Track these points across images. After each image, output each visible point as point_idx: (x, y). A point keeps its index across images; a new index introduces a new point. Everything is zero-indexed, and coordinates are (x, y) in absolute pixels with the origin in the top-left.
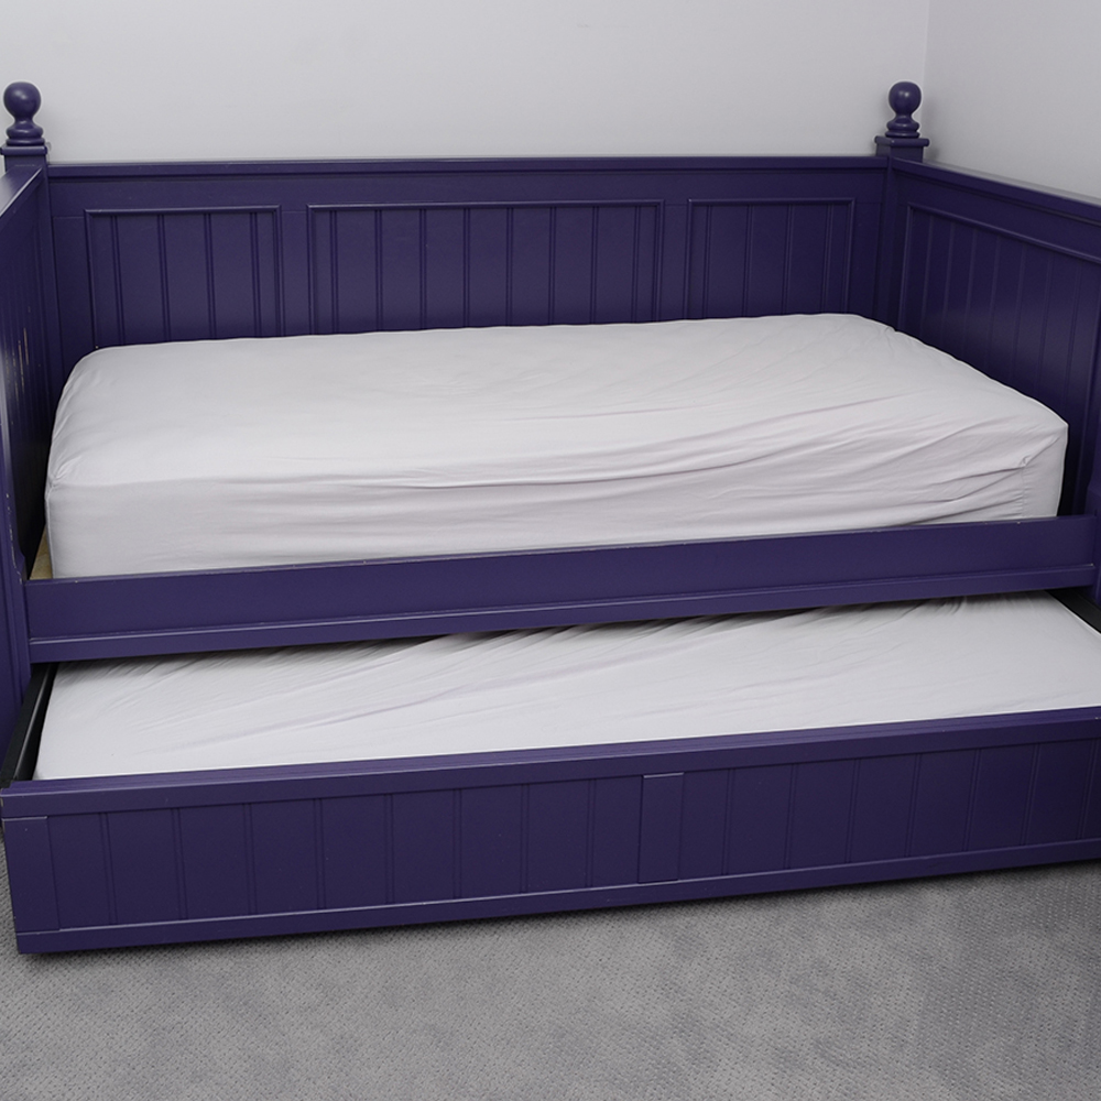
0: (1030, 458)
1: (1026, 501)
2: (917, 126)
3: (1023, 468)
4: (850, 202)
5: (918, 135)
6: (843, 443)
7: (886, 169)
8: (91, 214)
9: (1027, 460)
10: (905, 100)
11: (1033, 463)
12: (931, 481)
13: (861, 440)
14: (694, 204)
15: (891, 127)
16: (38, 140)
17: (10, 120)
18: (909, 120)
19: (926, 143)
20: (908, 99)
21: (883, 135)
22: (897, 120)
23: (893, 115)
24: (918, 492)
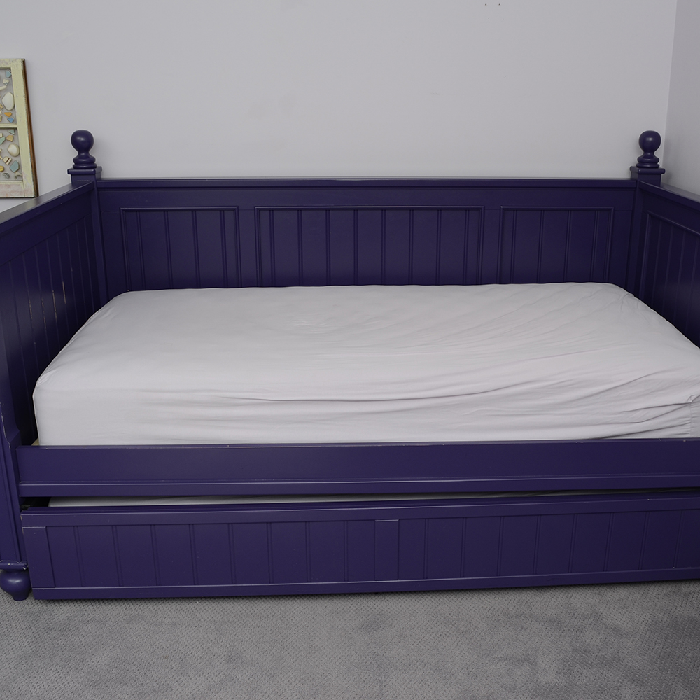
0: (695, 397)
1: (693, 425)
2: (658, 160)
3: (691, 403)
4: (611, 209)
5: (659, 166)
6: (559, 381)
7: (636, 188)
8: (123, 210)
9: (693, 398)
10: (650, 142)
11: (696, 401)
12: (623, 409)
13: (571, 380)
14: (503, 209)
15: (640, 160)
16: (93, 165)
17: (75, 153)
18: (652, 156)
19: (663, 171)
20: (652, 142)
21: (635, 165)
22: (645, 156)
23: (641, 153)
24: (613, 416)
